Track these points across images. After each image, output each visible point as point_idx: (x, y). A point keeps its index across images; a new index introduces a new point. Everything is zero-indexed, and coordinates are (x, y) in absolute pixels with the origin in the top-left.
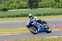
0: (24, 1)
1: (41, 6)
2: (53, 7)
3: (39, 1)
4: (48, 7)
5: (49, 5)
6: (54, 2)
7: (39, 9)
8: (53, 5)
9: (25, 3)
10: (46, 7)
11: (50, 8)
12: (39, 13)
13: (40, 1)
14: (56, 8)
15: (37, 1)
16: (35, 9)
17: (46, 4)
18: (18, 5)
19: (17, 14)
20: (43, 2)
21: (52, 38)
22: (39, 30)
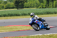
0: (11, 1)
1: (27, 6)
2: (37, 7)
3: (24, 2)
4: (33, 7)
5: (34, 5)
6: (38, 2)
7: (25, 9)
8: (38, 5)
9: (12, 4)
10: (31, 7)
11: (35, 8)
12: (25, 13)
13: (26, 2)
14: (40, 8)
15: (23, 2)
16: (21, 9)
17: (31, 4)
18: (6, 5)
19: (5, 14)
20: (28, 3)
21: (36, 36)
22: (40, 27)
